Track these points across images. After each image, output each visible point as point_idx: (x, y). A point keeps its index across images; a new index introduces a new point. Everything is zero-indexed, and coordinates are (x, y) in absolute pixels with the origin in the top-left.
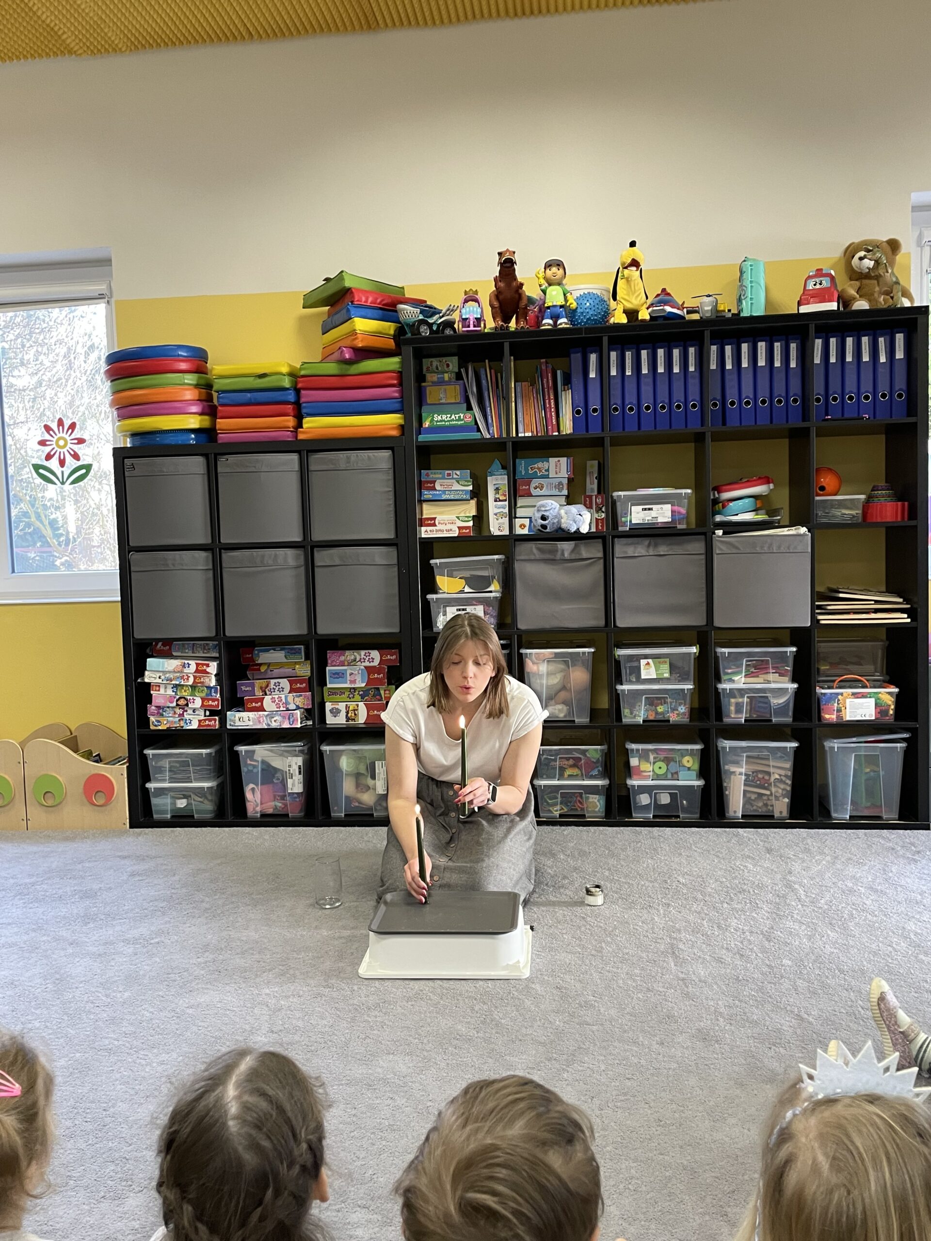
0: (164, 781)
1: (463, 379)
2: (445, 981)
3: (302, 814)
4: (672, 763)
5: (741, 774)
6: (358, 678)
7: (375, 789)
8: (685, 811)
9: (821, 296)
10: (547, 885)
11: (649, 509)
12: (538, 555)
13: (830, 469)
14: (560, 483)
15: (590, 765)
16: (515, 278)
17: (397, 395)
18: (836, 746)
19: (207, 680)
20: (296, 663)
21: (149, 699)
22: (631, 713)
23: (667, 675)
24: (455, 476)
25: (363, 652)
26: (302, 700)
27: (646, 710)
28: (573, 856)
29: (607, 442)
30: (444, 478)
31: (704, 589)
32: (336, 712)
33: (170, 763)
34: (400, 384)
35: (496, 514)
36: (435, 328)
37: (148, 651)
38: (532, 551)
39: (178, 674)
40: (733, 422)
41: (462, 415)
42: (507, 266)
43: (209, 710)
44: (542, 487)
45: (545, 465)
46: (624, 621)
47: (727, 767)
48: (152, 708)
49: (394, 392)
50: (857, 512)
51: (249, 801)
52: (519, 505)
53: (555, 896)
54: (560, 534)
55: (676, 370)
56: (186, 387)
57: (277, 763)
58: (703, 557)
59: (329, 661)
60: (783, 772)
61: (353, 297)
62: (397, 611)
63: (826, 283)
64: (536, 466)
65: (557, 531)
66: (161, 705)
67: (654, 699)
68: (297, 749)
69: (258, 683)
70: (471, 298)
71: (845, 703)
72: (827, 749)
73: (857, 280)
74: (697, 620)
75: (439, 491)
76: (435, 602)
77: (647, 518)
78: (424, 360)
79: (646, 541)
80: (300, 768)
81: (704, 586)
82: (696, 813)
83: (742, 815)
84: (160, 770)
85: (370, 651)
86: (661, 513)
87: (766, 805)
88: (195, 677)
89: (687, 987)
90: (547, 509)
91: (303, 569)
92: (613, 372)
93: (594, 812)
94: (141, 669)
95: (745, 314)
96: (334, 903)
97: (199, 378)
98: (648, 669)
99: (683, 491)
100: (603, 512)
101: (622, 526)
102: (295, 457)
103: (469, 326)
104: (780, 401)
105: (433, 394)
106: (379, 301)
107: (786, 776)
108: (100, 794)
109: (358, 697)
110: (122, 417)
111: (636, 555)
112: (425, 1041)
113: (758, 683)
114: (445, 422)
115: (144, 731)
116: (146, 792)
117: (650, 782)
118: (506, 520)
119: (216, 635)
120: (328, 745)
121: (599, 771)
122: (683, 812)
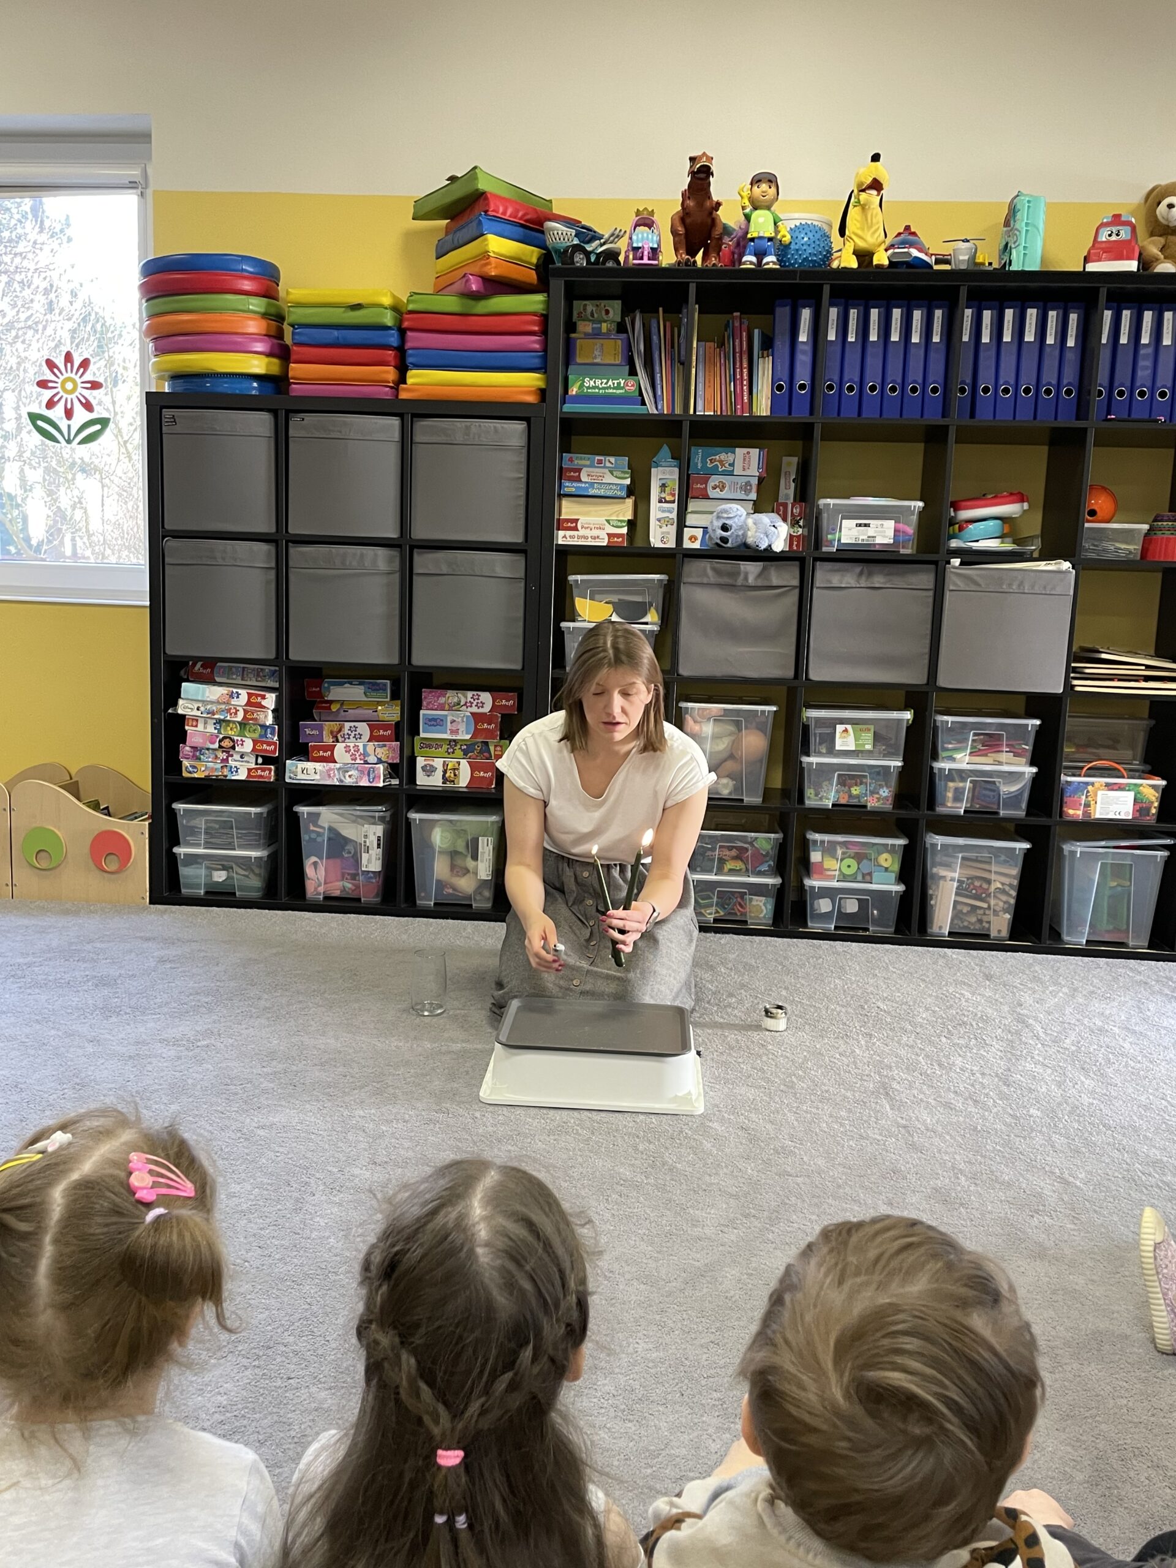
0: (198, 845)
1: (626, 332)
3: (378, 899)
4: (865, 861)
5: (952, 880)
6: (462, 728)
7: (476, 874)
8: (876, 922)
9: (1117, 251)
11: (866, 525)
12: (712, 577)
13: (1104, 488)
14: (748, 484)
15: (759, 857)
16: (709, 197)
17: (537, 346)
18: (1079, 850)
19: (262, 716)
20: (379, 703)
21: (183, 737)
22: (816, 795)
23: (869, 747)
24: (608, 464)
25: (470, 694)
26: (387, 752)
27: (837, 792)
28: (737, 971)
29: (818, 432)
30: (591, 466)
31: (929, 637)
32: (429, 771)
33: (207, 822)
34: (544, 332)
35: (659, 520)
36: (593, 259)
37: (182, 673)
38: (705, 571)
39: (223, 707)
40: (984, 414)
41: (622, 382)
42: (701, 175)
43: (262, 757)
44: (723, 487)
45: (730, 457)
46: (819, 672)
47: (935, 870)
48: (185, 749)
49: (534, 342)
50: (1134, 548)
51: (309, 879)
52: (689, 510)
53: (722, 1017)
54: (745, 552)
55: (915, 339)
56: (251, 315)
57: (349, 831)
58: (931, 593)
59: (424, 703)
60: (1007, 881)
61: (488, 205)
62: (521, 641)
63: (1125, 234)
64: (717, 457)
65: (739, 546)
66: (199, 745)
67: (849, 777)
68: (377, 814)
69: (328, 726)
70: (645, 221)
71: (1096, 795)
72: (1066, 853)
73: (1161, 236)
74: (916, 676)
75: (586, 483)
76: (570, 633)
77: (861, 537)
78: (575, 302)
79: (858, 568)
80: (379, 840)
81: (929, 632)
82: (891, 926)
83: (950, 933)
84: (193, 832)
85: (479, 693)
86: (880, 532)
87: (980, 921)
88: (246, 712)
89: (912, 1136)
90: (730, 516)
91: (397, 576)
92: (832, 336)
93: (760, 919)
94: (174, 696)
95: (1015, 267)
96: (435, 1009)
97: (269, 304)
98: (845, 737)
99: (913, 503)
100: (800, 526)
101: (827, 546)
102: (395, 422)
103: (642, 258)
104: (1048, 392)
105: (587, 351)
106: (520, 214)
107: (1010, 885)
108: (112, 857)
109: (459, 753)
110: (160, 351)
111: (843, 586)
113: (985, 764)
114: (599, 389)
115: (173, 778)
116: (173, 859)
117: (835, 884)
118: (673, 530)
119: (277, 658)
120: (417, 812)
121: (769, 866)
122: (874, 924)
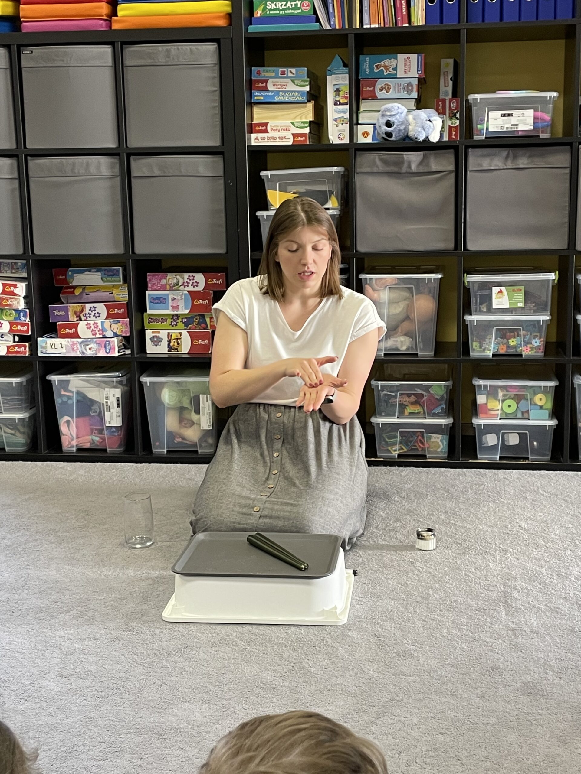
2: (254, 627)
3: (121, 449)
4: (523, 402)
6: (181, 304)
7: (199, 425)
8: (534, 452)
10: (376, 527)
11: (509, 115)
12: (380, 166)
14: (410, 84)
15: (433, 402)
19: (15, 303)
20: (114, 286)
22: (481, 347)
23: (521, 305)
24: (290, 75)
25: (186, 275)
26: (120, 327)
27: (497, 343)
28: (409, 499)
29: (464, 36)
30: (277, 77)
31: (567, 208)
32: (157, 341)
35: (335, 120)
38: (374, 162)
41: (299, 3)
43: (18, 335)
44: (389, 88)
45: (393, 62)
46: (475, 243)
51: (64, 435)
52: (362, 109)
53: (385, 540)
54: (408, 144)
57: (93, 394)
58: (568, 171)
59: (149, 285)
62: (224, 230)
64: (382, 63)
65: (403, 139)
67: (505, 331)
68: (115, 379)
69: (72, 308)
74: (557, 243)
75: (272, 91)
76: (265, 220)
77: (506, 126)
79: (504, 152)
80: (118, 400)
81: (567, 204)
82: (547, 455)
85: (194, 274)
86: (522, 120)
88: (2, 299)
90: (393, 113)
91: (118, 179)
93: (436, 452)
96: (145, 543)
98: (500, 297)
99: (549, 94)
100: (457, 119)
101: (478, 135)
102: (107, 50)
109: (181, 325)
111: (492, 168)
112: (226, 689)
114: (280, 10)
117: (498, 422)
118: (347, 127)
119: (24, 253)
120: (149, 376)
121: (442, 409)
122: (532, 454)
